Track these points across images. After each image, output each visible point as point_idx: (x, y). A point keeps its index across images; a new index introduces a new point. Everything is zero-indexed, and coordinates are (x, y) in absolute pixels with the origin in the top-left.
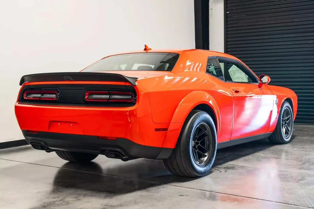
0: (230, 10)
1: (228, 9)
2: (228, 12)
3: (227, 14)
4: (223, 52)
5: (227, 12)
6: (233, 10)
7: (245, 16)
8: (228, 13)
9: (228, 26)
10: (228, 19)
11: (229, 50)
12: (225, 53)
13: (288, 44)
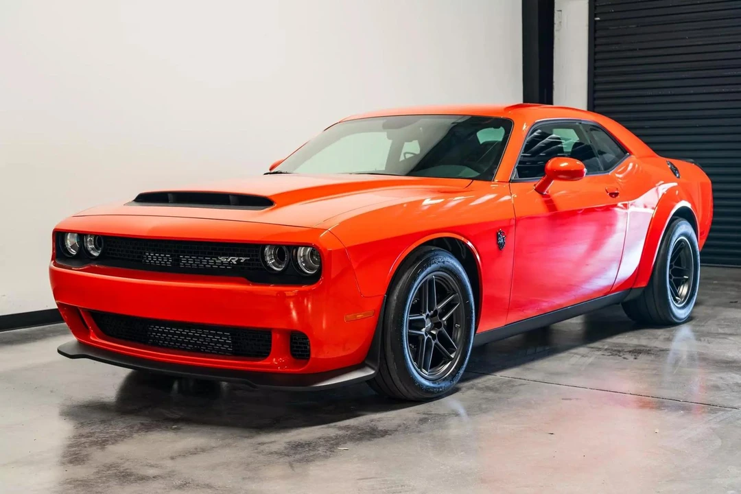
0: (600, 13)
1: (598, 10)
2: (598, 19)
3: (596, 21)
4: (585, 108)
5: (596, 17)
6: (609, 12)
7: (638, 26)
8: (599, 21)
9: (597, 49)
10: (599, 33)
11: (597, 102)
12: (588, 110)
13: (733, 90)
